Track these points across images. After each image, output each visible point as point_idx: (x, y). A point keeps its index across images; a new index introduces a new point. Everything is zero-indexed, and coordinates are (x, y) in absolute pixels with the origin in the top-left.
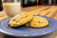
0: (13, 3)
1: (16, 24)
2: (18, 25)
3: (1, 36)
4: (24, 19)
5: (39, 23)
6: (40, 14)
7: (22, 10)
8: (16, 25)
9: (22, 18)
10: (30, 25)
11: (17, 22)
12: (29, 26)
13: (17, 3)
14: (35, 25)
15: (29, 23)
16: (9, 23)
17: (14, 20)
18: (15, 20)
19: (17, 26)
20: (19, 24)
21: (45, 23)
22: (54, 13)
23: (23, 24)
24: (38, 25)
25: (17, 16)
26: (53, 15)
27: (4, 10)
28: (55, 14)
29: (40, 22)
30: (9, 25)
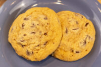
5: (73, 51)
14: (63, 57)
21: (84, 51)
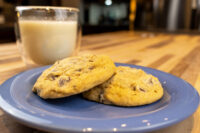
0: (54, 19)
1: (57, 89)
2: (64, 94)
3: (7, 126)
4: (84, 76)
5: (135, 89)
6: (138, 61)
7: (80, 43)
8: (60, 92)
9: (80, 70)
10: (105, 97)
11: (62, 83)
12: (100, 97)
13: (66, 20)
14: (120, 96)
15: (100, 87)
16: (37, 85)
17: (54, 77)
18: (57, 76)
19: (59, 96)
20: (67, 89)
21: (153, 91)
22: (184, 59)
23: (81, 91)
24: (129, 96)
25: (61, 62)
26: (179, 65)
27: (20, 41)
28: (187, 62)
29: (138, 88)
30: (35, 93)
